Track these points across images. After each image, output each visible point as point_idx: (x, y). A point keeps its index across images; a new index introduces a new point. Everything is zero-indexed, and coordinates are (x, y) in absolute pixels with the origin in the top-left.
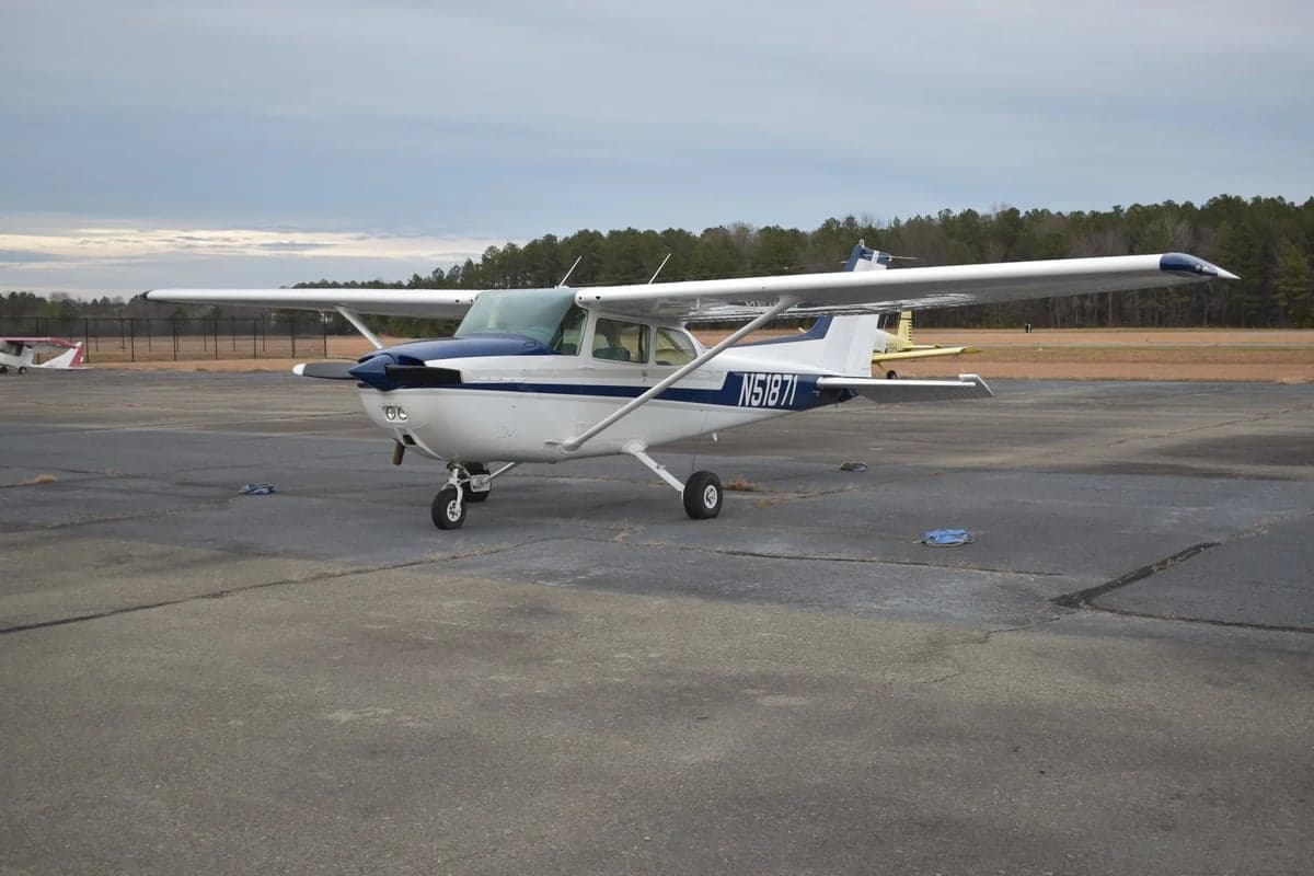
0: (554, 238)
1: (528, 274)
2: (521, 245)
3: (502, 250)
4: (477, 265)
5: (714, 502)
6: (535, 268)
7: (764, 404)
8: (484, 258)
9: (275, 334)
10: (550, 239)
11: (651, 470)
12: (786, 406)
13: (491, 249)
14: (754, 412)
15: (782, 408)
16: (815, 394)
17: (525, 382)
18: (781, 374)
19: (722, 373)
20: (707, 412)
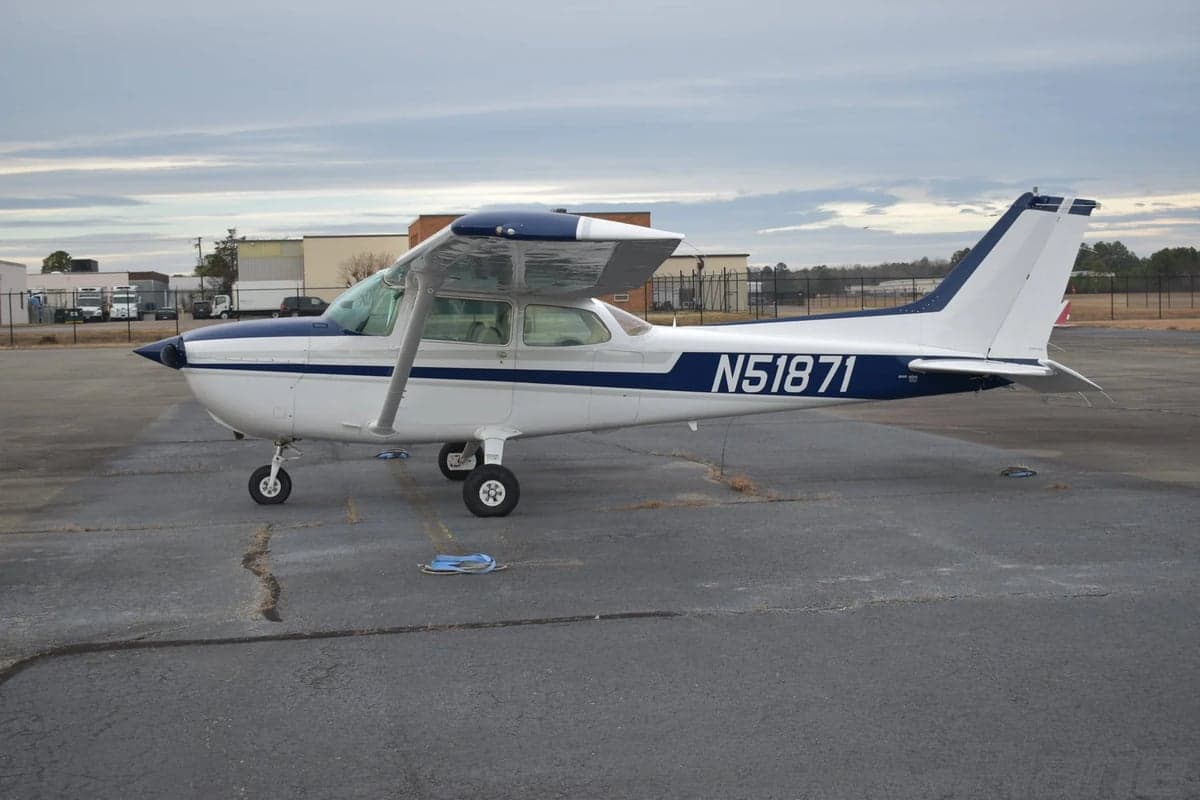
5: (501, 499)
7: (775, 388)
12: (833, 392)
14: (752, 400)
15: (822, 395)
16: (907, 379)
17: (306, 363)
18: (812, 355)
19: (668, 354)
20: (638, 398)
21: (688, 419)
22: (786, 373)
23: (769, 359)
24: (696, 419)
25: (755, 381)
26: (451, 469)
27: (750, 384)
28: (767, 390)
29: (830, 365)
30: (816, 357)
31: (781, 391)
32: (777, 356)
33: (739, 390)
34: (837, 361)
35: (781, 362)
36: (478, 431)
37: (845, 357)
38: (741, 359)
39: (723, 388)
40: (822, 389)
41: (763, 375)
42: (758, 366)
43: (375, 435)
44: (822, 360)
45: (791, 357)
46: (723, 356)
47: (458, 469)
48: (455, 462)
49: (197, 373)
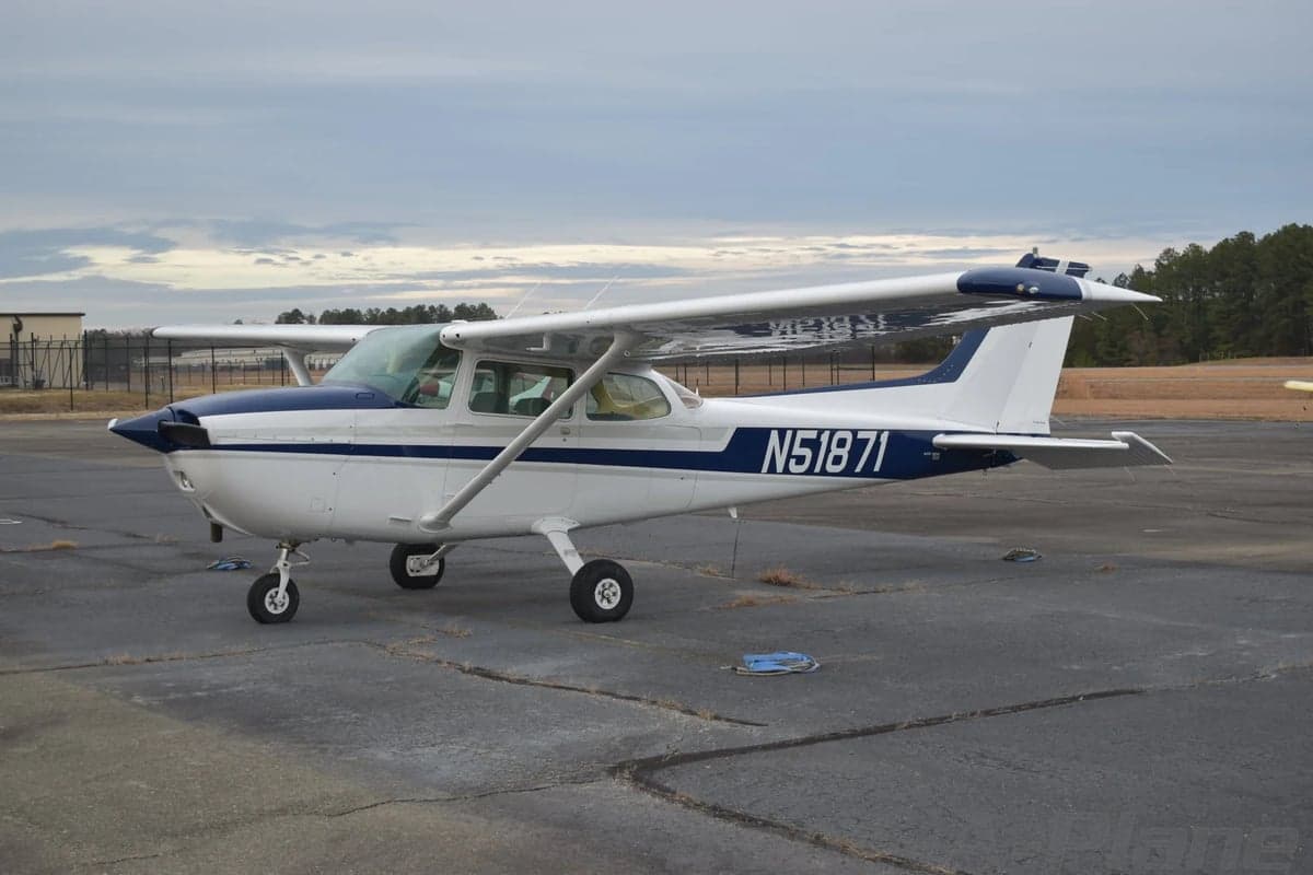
0: (1251, 236)
1: (1217, 284)
2: (1208, 246)
3: (1182, 253)
4: (1150, 273)
5: (616, 601)
6: (1225, 275)
7: (817, 469)
8: (1159, 264)
9: (896, 363)
10: (1246, 237)
11: (558, 555)
12: (868, 471)
13: (1168, 252)
14: (796, 483)
15: (857, 475)
16: (931, 456)
17: (352, 443)
18: (851, 430)
19: (722, 429)
20: (693, 481)
21: (726, 506)
22: (828, 450)
23: (813, 435)
24: (737, 505)
25: (800, 460)
26: (411, 575)
27: (797, 463)
28: (810, 471)
29: (867, 440)
30: (855, 432)
31: (824, 472)
32: (821, 432)
33: (786, 471)
34: (872, 436)
35: (825, 438)
36: (538, 522)
37: (880, 432)
38: (789, 434)
39: (772, 469)
40: (858, 470)
41: (807, 453)
42: (805, 443)
43: (425, 530)
44: (861, 435)
45: (833, 432)
46: (773, 432)
47: (418, 574)
48: (417, 567)
49: (218, 457)
